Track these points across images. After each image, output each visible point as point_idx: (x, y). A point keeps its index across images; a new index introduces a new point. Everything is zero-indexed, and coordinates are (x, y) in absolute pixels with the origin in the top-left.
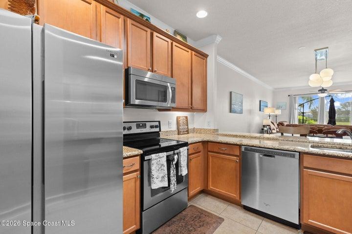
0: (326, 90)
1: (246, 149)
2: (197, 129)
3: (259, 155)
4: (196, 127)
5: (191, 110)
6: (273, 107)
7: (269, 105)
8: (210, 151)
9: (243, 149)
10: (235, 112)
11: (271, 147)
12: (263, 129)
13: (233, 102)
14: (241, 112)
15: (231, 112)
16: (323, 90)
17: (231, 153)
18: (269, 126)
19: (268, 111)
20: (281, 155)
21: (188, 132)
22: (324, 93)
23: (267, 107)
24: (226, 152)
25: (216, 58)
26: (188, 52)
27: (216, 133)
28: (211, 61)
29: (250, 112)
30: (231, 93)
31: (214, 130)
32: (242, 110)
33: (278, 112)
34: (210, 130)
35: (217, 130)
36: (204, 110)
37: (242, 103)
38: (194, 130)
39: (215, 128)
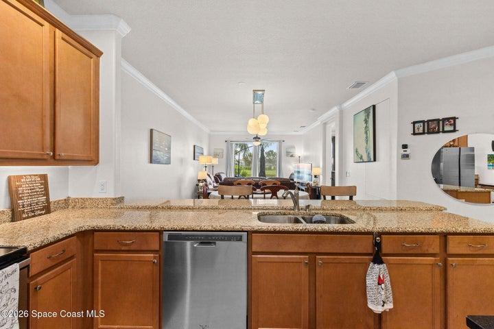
0: (259, 138)
1: (170, 237)
2: (76, 201)
3: (192, 245)
4: (73, 195)
5: (53, 160)
6: (209, 155)
7: (205, 152)
8: (97, 251)
9: (165, 238)
10: (159, 163)
11: (210, 228)
12: (197, 185)
13: (155, 146)
14: (168, 162)
15: (151, 162)
16: (257, 138)
17: (144, 248)
18: (205, 180)
19: (204, 160)
20: (224, 240)
21: (47, 209)
22: (258, 141)
23: (202, 154)
24: (132, 248)
25: (118, 64)
26: (42, 25)
27: (118, 206)
28: (108, 66)
29: (182, 161)
30: (151, 131)
31: (114, 199)
32: (169, 158)
33: (215, 161)
34: (106, 199)
35: (121, 200)
36: (93, 160)
37: (169, 148)
38: (66, 204)
39: (117, 196)
